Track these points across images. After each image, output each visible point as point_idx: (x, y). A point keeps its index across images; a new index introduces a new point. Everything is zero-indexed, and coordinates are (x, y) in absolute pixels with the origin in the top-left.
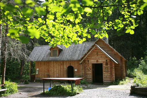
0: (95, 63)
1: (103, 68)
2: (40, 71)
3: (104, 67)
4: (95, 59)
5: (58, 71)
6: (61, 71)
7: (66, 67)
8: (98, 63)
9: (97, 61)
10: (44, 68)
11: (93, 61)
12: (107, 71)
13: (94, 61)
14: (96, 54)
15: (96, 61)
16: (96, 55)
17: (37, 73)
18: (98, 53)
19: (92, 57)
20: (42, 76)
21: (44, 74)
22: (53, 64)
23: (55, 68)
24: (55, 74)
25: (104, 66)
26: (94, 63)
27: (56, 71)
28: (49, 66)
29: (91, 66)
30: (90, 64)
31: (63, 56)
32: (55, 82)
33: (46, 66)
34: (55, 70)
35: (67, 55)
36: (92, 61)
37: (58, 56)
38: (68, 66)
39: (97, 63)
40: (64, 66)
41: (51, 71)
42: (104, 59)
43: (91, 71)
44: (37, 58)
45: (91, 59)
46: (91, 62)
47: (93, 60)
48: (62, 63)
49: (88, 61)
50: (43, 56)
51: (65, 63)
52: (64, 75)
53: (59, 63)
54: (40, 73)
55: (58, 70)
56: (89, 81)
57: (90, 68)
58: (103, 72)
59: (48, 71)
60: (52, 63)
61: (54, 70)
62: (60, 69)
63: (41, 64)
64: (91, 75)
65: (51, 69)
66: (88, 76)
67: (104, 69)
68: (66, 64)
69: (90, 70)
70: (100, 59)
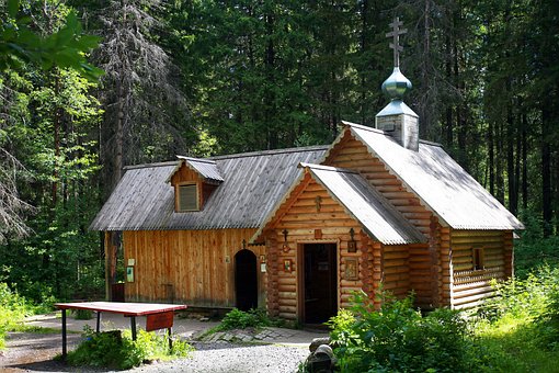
0: (311, 240)
1: (339, 262)
2: (139, 270)
3: (343, 259)
4: (312, 227)
5: (200, 269)
6: (211, 270)
7: (228, 255)
8: (319, 241)
9: (318, 234)
10: (152, 256)
11: (302, 234)
12: (352, 274)
13: (307, 232)
14: (312, 203)
15: (313, 232)
16: (315, 210)
17: (130, 278)
18: (320, 198)
19: (300, 218)
20: (146, 288)
21: (156, 281)
22: (185, 240)
23: (191, 256)
24: (192, 281)
25: (343, 253)
26: (306, 242)
27: (195, 272)
28: (168, 251)
29: (293, 253)
30: (291, 246)
31: (218, 209)
32: (191, 315)
33: (158, 248)
34: (192, 267)
35: (232, 206)
36: (298, 232)
37: (201, 209)
38: (235, 251)
39: (315, 241)
40: (220, 251)
41: (178, 268)
42: (341, 223)
43: (294, 273)
44: (127, 218)
45: (293, 225)
46: (295, 238)
47: (302, 228)
48: (214, 236)
49: (286, 233)
50: (149, 209)
51: (225, 240)
52: (223, 285)
53: (206, 238)
54: (140, 277)
55: (201, 266)
56: (288, 315)
57: (292, 263)
58: (339, 278)
59: (168, 268)
60: (180, 237)
61: (186, 268)
62: (207, 263)
63: (142, 240)
64: (294, 291)
65: (179, 261)
66: (286, 294)
67: (343, 267)
68: (229, 242)
69: (292, 270)
70: (329, 223)
